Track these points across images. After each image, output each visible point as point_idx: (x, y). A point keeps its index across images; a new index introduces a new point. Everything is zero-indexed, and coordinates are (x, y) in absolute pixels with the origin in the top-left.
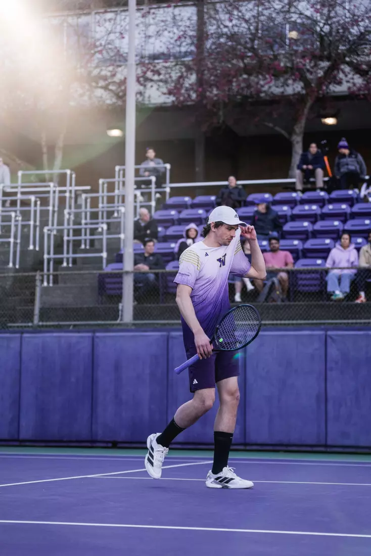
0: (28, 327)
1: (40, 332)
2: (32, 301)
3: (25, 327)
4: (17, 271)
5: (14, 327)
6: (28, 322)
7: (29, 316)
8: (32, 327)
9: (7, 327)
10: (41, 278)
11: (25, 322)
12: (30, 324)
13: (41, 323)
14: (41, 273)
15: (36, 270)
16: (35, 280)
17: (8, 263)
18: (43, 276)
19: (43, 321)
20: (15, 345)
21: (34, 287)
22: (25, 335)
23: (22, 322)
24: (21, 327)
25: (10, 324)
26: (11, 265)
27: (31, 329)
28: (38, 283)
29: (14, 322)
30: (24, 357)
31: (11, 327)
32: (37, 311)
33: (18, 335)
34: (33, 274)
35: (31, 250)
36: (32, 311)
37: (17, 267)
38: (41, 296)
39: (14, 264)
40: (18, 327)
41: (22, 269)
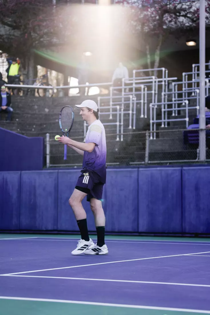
0: (142, 164)
1: (149, 167)
2: (144, 149)
3: (140, 164)
4: (134, 131)
5: (134, 164)
6: (142, 161)
7: (142, 158)
8: (144, 164)
9: (130, 164)
10: (149, 135)
11: (140, 161)
12: (143, 163)
13: (149, 162)
14: (149, 132)
15: (145, 130)
16: (145, 136)
17: (129, 126)
18: (150, 133)
19: (151, 161)
20: (134, 175)
21: (145, 140)
22: (141, 169)
23: (138, 161)
24: (138, 164)
25: (131, 163)
26: (130, 127)
27: (144, 166)
28: (147, 138)
29: (134, 162)
30: (141, 183)
31: (132, 164)
32: (147, 155)
33: (136, 169)
34: (144, 132)
35: (142, 118)
36: (144, 154)
37: (134, 128)
38: (149, 145)
39: (132, 126)
40: (136, 164)
41: (138, 129)
